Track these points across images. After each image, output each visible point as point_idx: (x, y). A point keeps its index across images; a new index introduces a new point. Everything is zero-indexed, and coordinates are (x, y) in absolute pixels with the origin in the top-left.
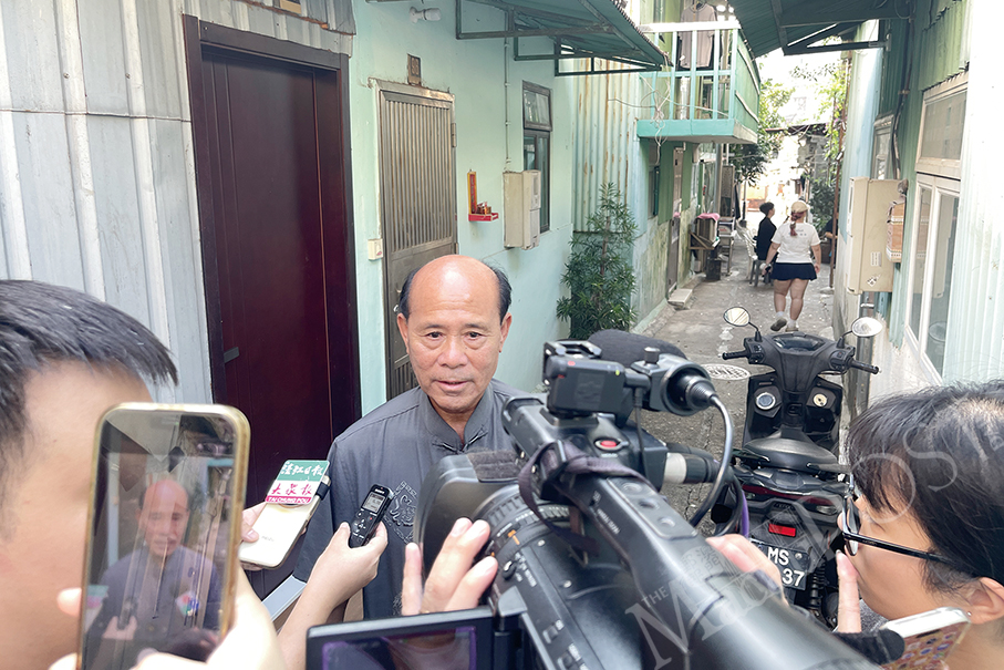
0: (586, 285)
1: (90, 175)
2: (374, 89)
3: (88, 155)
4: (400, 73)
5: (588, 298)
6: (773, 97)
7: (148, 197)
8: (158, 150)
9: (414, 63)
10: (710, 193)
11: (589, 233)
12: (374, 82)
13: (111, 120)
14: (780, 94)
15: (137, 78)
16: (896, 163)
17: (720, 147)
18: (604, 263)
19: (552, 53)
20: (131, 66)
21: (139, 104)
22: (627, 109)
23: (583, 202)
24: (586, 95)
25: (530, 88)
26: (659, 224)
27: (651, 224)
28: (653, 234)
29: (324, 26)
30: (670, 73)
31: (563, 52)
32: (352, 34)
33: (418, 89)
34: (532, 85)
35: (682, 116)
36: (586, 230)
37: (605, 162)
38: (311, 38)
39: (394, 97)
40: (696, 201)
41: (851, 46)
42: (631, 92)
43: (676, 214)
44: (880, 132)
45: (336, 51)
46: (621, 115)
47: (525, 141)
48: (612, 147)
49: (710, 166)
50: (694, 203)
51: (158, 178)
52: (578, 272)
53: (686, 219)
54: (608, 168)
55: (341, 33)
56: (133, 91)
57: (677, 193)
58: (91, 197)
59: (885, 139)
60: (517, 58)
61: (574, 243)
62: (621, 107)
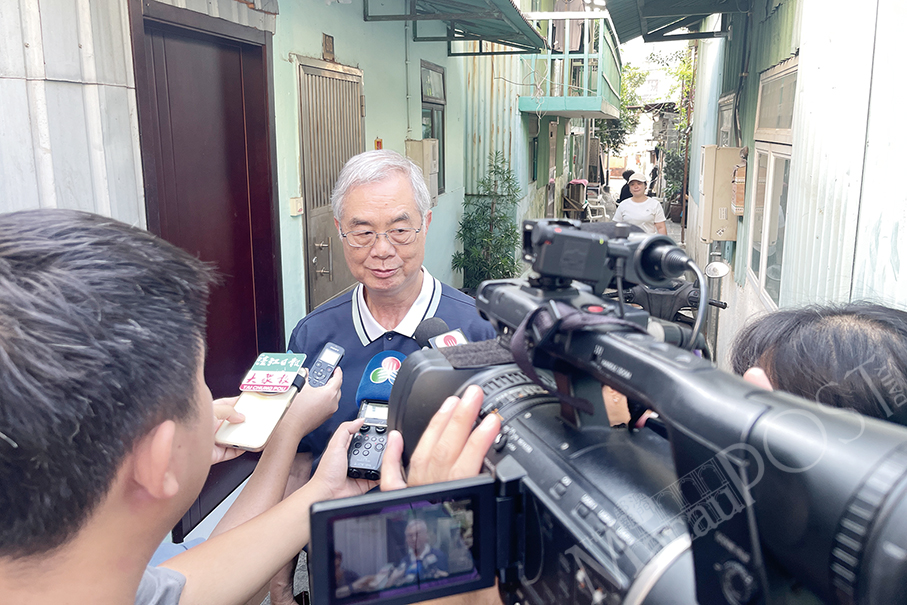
0: (478, 241)
1: (48, 135)
2: (294, 64)
3: (45, 117)
4: (316, 49)
5: (478, 252)
6: (631, 79)
7: (98, 156)
8: (107, 113)
9: (328, 41)
10: (580, 162)
11: (479, 196)
12: (294, 58)
13: (66, 85)
14: (637, 75)
15: (88, 48)
16: (738, 134)
17: (587, 122)
18: (492, 222)
19: (445, 35)
20: (82, 37)
21: (90, 72)
22: (510, 87)
23: (473, 169)
24: (474, 74)
25: (426, 66)
26: (537, 189)
27: (531, 188)
28: (533, 198)
29: (252, 6)
30: (547, 55)
31: (456, 35)
32: (275, 14)
33: (332, 65)
34: (429, 63)
35: (556, 93)
36: (475, 193)
37: (491, 133)
38: (240, 16)
39: (311, 71)
40: (567, 168)
41: (697, 35)
42: (513, 71)
43: (551, 180)
44: (724, 108)
45: (261, 28)
46: (504, 92)
47: (423, 113)
48: (497, 120)
49: (579, 138)
50: (566, 170)
51: (107, 139)
52: (470, 229)
53: (560, 184)
54: (494, 139)
55: (265, 12)
56: (84, 60)
57: (552, 162)
58: (49, 155)
59: (728, 114)
60: (416, 39)
61: (467, 204)
62: (505, 85)
